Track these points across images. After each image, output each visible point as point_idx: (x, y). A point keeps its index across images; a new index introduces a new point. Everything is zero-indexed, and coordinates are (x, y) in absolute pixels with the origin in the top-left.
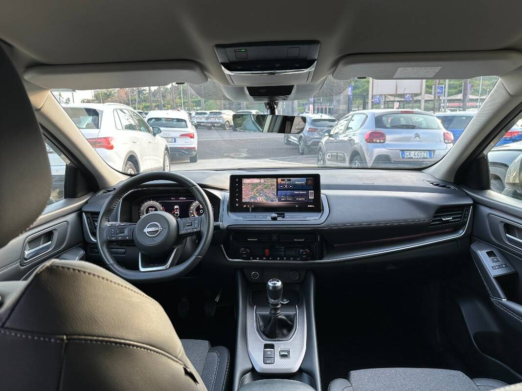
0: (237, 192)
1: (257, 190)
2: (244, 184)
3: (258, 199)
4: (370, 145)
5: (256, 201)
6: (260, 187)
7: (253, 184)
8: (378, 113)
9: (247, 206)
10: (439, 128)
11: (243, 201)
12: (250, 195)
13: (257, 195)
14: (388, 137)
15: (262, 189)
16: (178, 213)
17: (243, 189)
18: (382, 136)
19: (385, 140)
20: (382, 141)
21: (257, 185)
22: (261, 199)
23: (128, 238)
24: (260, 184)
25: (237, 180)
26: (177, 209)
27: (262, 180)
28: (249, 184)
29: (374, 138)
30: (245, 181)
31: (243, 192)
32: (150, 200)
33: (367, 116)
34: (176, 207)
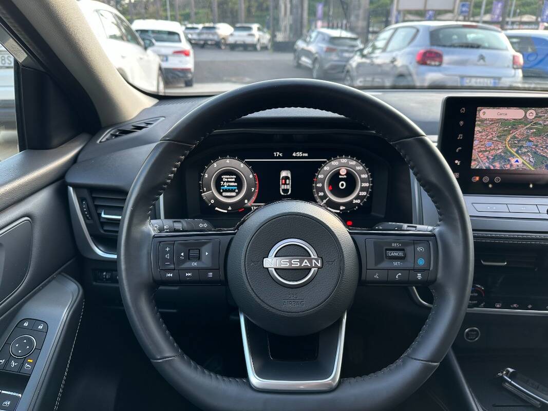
0: (459, 143)
1: (514, 137)
2: (482, 121)
3: (513, 161)
4: (423, 68)
5: (508, 167)
6: (522, 130)
7: (504, 122)
8: (433, 27)
9: (481, 179)
10: (507, 49)
11: (474, 165)
12: (493, 152)
13: (513, 151)
14: (446, 58)
15: (528, 136)
16: (289, 187)
17: (477, 136)
18: (438, 57)
19: (441, 62)
20: (437, 63)
21: (515, 124)
22: (520, 162)
23: (210, 275)
24: (524, 121)
25: (463, 110)
26: (287, 178)
27: (532, 113)
28: (494, 121)
29: (428, 58)
30: (486, 114)
31: (476, 143)
32: (224, 156)
33: (418, 31)
34: (284, 174)
